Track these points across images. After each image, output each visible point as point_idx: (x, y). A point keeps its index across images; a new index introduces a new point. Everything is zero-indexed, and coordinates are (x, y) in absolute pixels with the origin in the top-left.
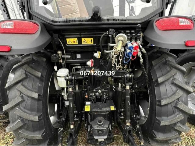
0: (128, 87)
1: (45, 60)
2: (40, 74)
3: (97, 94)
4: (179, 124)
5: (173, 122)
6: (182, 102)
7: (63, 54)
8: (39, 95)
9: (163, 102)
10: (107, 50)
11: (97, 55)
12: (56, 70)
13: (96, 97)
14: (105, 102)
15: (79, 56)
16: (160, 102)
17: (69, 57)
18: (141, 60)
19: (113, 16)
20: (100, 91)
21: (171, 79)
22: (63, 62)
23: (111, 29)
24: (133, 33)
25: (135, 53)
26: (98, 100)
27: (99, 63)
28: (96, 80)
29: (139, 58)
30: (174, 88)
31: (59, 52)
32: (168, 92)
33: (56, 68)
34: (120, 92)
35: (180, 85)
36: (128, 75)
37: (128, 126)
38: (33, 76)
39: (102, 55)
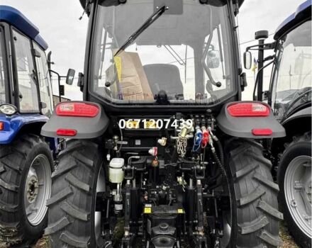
0: (199, 182)
1: (96, 146)
2: (92, 162)
3: (161, 192)
4: (265, 232)
5: (256, 229)
6: (267, 202)
7: (120, 140)
8: (90, 188)
9: (243, 202)
10: (174, 136)
11: (162, 141)
12: (108, 159)
13: (160, 196)
14: (171, 205)
15: (138, 142)
16: (239, 201)
17: (126, 143)
18: (213, 149)
19: (183, 99)
20: (164, 188)
21: (252, 173)
22: (118, 149)
23: (178, 114)
24: (202, 118)
25: (206, 140)
26: (162, 201)
27: (164, 151)
28: (160, 174)
29: (210, 146)
30: (256, 184)
31: (116, 137)
32: (249, 189)
33: (108, 157)
34: (191, 190)
35: (262, 180)
36: (198, 167)
37: (200, 236)
38: (83, 165)
39: (168, 141)
